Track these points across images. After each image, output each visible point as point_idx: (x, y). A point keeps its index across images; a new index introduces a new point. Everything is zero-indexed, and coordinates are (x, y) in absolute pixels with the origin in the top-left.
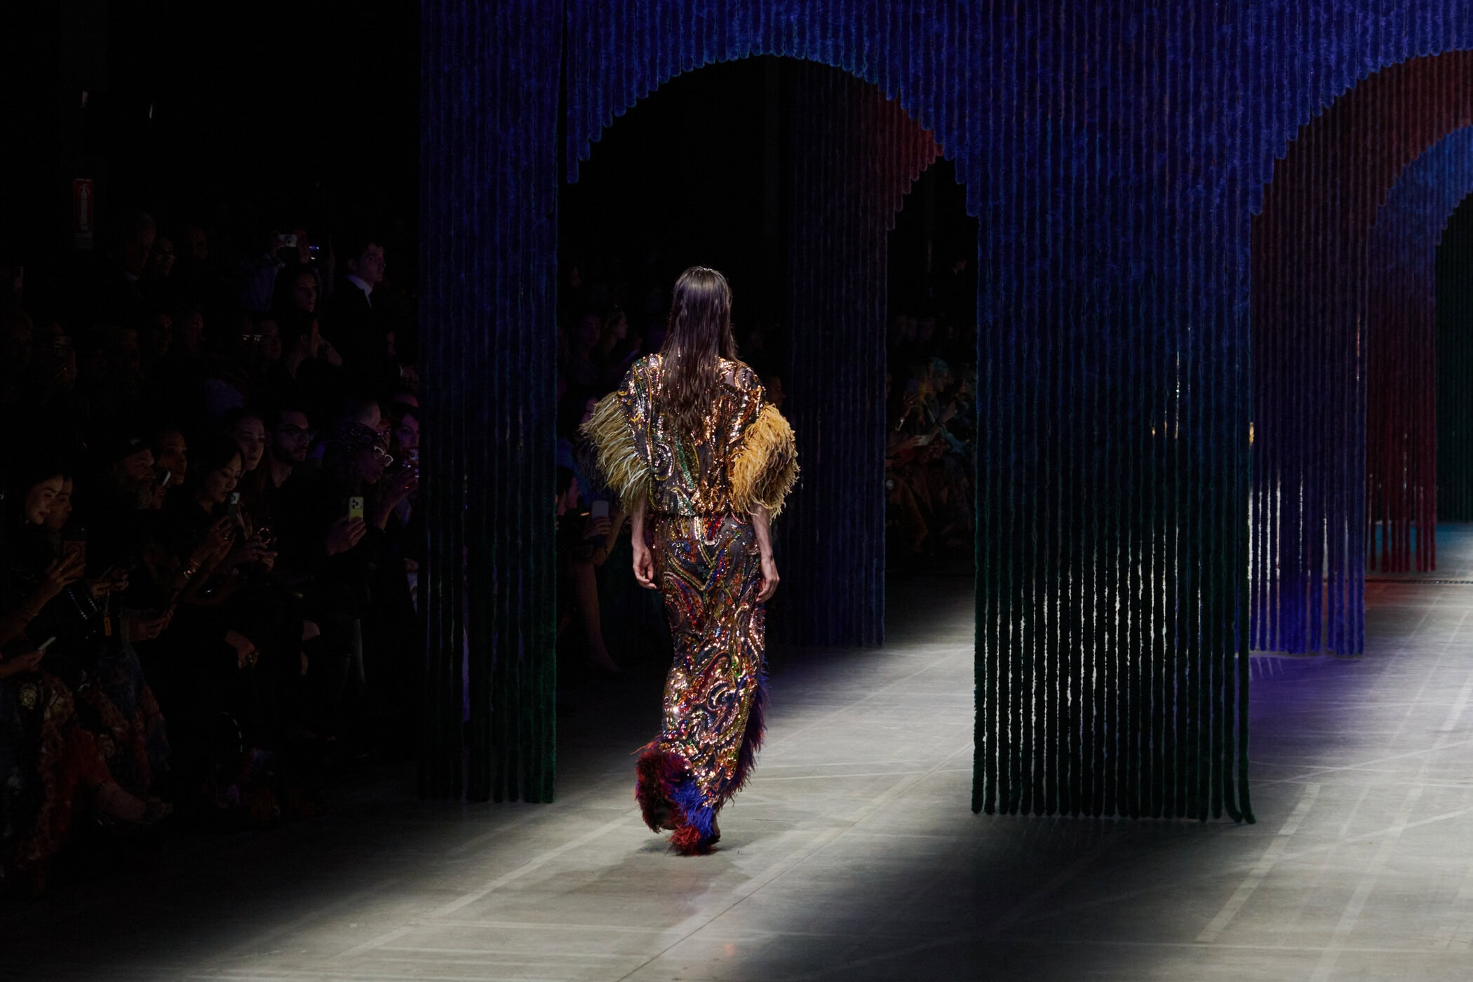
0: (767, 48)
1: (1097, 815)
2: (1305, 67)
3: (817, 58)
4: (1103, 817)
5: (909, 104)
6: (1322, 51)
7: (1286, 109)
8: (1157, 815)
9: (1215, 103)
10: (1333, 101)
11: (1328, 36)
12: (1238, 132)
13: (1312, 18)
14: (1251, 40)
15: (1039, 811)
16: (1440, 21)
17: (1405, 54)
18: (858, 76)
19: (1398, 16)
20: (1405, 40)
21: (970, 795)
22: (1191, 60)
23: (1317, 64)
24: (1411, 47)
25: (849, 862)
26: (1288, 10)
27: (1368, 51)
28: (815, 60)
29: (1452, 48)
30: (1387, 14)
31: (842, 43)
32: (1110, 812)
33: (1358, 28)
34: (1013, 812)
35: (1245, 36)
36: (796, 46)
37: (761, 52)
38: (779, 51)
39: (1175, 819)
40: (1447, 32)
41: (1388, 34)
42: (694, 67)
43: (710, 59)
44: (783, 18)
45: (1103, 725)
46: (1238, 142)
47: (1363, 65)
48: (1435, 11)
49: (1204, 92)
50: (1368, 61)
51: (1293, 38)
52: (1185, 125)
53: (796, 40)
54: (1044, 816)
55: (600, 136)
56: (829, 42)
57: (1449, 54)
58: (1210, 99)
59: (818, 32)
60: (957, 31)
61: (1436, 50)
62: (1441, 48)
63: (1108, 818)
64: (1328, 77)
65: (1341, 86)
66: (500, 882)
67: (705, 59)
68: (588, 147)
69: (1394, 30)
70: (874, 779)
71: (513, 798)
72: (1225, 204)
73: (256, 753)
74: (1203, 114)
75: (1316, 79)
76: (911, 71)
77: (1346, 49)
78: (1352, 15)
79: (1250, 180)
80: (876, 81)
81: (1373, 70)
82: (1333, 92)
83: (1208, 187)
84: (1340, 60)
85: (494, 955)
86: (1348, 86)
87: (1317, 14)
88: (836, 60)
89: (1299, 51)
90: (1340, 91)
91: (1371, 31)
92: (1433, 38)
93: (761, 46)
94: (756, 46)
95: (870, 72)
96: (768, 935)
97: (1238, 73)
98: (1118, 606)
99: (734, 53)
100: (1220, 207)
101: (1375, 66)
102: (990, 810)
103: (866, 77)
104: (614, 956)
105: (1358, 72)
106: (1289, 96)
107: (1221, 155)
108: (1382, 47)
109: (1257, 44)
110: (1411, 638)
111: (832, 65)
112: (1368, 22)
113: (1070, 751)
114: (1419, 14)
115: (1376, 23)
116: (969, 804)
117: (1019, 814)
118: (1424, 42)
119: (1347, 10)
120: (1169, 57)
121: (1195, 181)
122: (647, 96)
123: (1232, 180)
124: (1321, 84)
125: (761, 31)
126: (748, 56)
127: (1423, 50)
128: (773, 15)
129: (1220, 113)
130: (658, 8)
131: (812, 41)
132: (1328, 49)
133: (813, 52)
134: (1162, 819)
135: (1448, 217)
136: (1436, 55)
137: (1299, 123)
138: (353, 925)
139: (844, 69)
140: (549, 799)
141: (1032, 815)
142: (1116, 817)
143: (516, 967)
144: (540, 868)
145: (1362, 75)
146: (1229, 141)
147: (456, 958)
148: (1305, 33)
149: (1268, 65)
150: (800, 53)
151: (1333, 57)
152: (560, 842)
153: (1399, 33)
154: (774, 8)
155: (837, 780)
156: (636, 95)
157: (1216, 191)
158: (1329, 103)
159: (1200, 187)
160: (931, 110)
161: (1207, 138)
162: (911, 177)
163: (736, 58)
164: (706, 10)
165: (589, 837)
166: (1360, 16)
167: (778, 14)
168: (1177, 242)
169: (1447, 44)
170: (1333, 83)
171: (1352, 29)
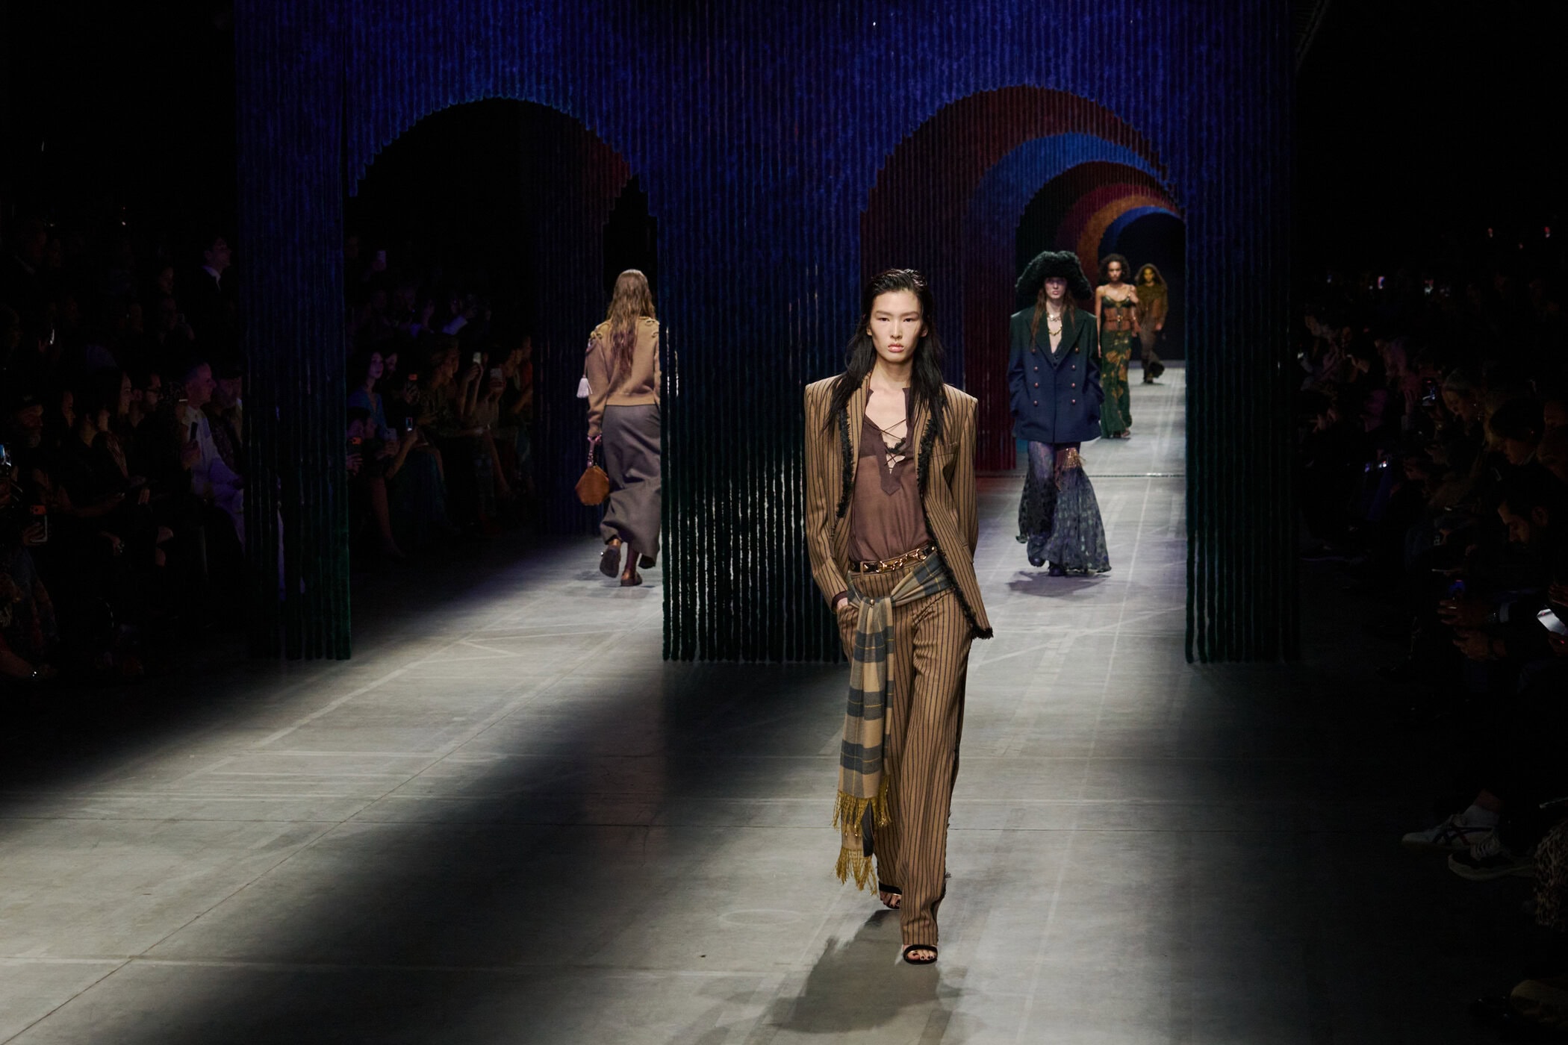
0: (496, 92)
1: (754, 660)
2: (897, 100)
3: (534, 99)
4: (758, 662)
5: (603, 133)
6: (910, 89)
7: (884, 131)
8: (799, 659)
9: (832, 128)
10: (919, 125)
11: (915, 75)
12: (849, 149)
13: (902, 64)
14: (858, 79)
15: (711, 659)
16: (998, 65)
17: (972, 90)
18: (566, 112)
19: (967, 61)
20: (972, 81)
21: (661, 647)
22: (813, 96)
23: (907, 98)
24: (977, 84)
25: (566, 700)
26: (884, 58)
27: (945, 87)
28: (532, 101)
29: (1007, 84)
30: (958, 59)
31: (552, 88)
32: (763, 658)
33: (937, 71)
34: (691, 659)
35: (853, 78)
36: (518, 90)
37: (492, 96)
38: (505, 94)
39: (813, 662)
40: (1003, 73)
41: (959, 75)
42: (442, 108)
43: (454, 101)
44: (508, 70)
45: (757, 594)
46: (849, 157)
47: (941, 98)
48: (993, 56)
49: (824, 120)
50: (945, 95)
51: (889, 79)
52: (810, 145)
53: (518, 86)
54: (716, 661)
55: (373, 160)
56: (543, 87)
57: (1006, 89)
58: (828, 125)
59: (534, 80)
60: (639, 78)
61: (994, 85)
62: (999, 85)
63: (761, 662)
64: (915, 108)
65: (924, 114)
66: (305, 721)
67: (450, 101)
68: (364, 170)
69: (963, 72)
70: (590, 636)
71: (319, 657)
72: (842, 204)
73: (124, 628)
74: (823, 137)
75: (906, 110)
76: (604, 108)
77: (928, 87)
78: (933, 61)
79: (859, 185)
80: (578, 116)
81: (948, 102)
82: (919, 119)
83: (828, 192)
84: (923, 96)
85: (295, 776)
86: (930, 114)
87: (906, 60)
88: (547, 101)
89: (893, 87)
90: (924, 118)
91: (947, 73)
92: (992, 78)
93: (492, 91)
94: (487, 91)
95: (574, 110)
96: (500, 756)
97: (848, 105)
98: (766, 505)
99: (471, 97)
100: (837, 206)
101: (950, 98)
102: (675, 658)
103: (571, 112)
104: (386, 775)
105: (937, 104)
106: (886, 122)
107: (837, 168)
108: (955, 84)
109: (862, 85)
110: (998, 519)
111: (544, 104)
112: (944, 67)
113: (733, 613)
114: (982, 59)
115: (950, 67)
116: (660, 652)
117: (696, 662)
118: (986, 81)
119: (929, 57)
120: (798, 94)
121: (818, 188)
122: (407, 130)
123: (846, 186)
124: (910, 113)
125: (492, 80)
126: (482, 99)
127: (985, 86)
128: (500, 68)
129: (836, 136)
130: (414, 64)
131: (530, 87)
132: (915, 86)
133: (531, 95)
134: (803, 662)
135: (1025, 206)
136: (995, 90)
137: (894, 141)
138: (192, 756)
139: (554, 107)
140: (348, 657)
141: (707, 661)
142: (768, 662)
143: (311, 785)
144: (336, 709)
145: (940, 106)
146: (842, 157)
147: (268, 780)
148: (898, 75)
149: (871, 100)
150: (521, 96)
151: (919, 93)
152: (353, 688)
153: (968, 73)
154: (500, 63)
155: (562, 637)
156: (399, 129)
157: (834, 194)
158: (916, 127)
159: (822, 191)
160: (620, 137)
161: (827, 154)
162: (620, 184)
163: (473, 100)
164: (450, 65)
165: (374, 684)
166: (938, 61)
167: (504, 67)
168: (806, 233)
169: (1003, 82)
170: (919, 113)
171: (933, 71)
